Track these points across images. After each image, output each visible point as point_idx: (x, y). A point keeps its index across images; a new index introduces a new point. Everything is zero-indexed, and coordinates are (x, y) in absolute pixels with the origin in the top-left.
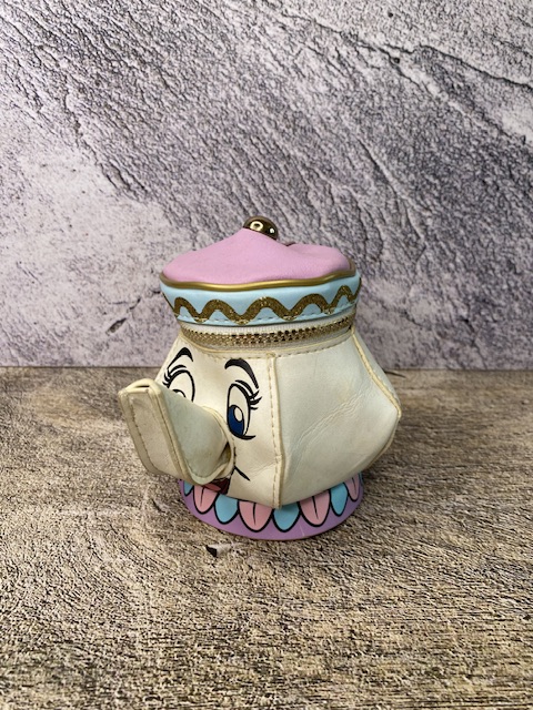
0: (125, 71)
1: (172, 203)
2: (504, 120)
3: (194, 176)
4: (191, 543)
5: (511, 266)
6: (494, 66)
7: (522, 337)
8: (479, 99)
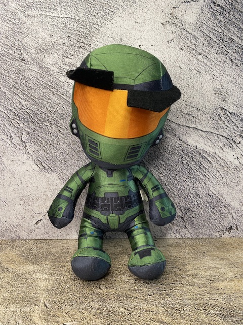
0: (44, 127)
1: (62, 174)
2: (188, 140)
3: (70, 163)
4: (57, 322)
5: (197, 195)
6: (182, 121)
7: (205, 224)
8: (177, 133)
